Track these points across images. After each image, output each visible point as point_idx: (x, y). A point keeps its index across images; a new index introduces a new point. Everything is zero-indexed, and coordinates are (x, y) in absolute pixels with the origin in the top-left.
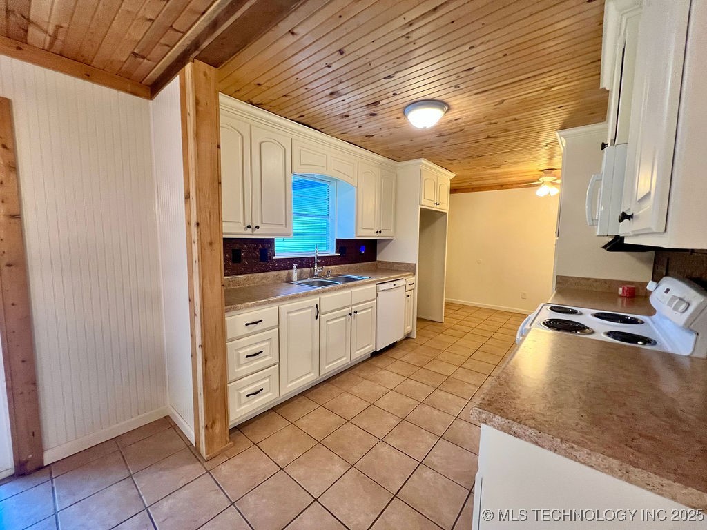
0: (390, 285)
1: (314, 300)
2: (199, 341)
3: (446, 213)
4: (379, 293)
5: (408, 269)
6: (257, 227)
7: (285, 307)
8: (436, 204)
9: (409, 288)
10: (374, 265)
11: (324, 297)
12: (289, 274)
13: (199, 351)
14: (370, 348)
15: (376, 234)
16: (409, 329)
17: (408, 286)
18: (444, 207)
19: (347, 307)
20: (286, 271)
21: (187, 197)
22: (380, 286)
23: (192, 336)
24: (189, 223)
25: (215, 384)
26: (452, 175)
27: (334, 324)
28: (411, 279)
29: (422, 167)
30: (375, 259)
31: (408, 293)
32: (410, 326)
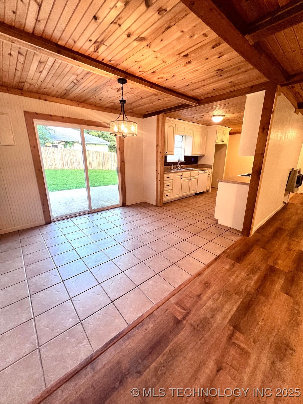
0: (203, 172)
1: (181, 174)
2: (159, 179)
3: (226, 145)
4: (199, 174)
5: (210, 167)
6: (167, 152)
7: (175, 174)
8: (222, 142)
9: (209, 173)
10: (196, 165)
11: (184, 173)
12: (171, 167)
13: (159, 182)
14: (195, 192)
15: (198, 154)
16: (208, 188)
17: (209, 172)
18: (226, 142)
19: (189, 177)
20: (170, 166)
21: (157, 146)
22: (199, 172)
23: (156, 179)
24: (157, 152)
25: (162, 190)
26: (231, 129)
27: (185, 182)
28: (210, 170)
29: (217, 128)
30: (197, 164)
31: (209, 175)
32: (209, 187)
